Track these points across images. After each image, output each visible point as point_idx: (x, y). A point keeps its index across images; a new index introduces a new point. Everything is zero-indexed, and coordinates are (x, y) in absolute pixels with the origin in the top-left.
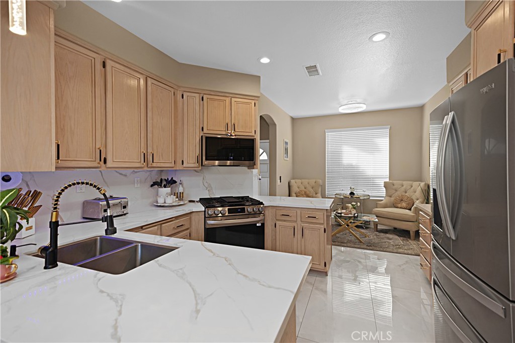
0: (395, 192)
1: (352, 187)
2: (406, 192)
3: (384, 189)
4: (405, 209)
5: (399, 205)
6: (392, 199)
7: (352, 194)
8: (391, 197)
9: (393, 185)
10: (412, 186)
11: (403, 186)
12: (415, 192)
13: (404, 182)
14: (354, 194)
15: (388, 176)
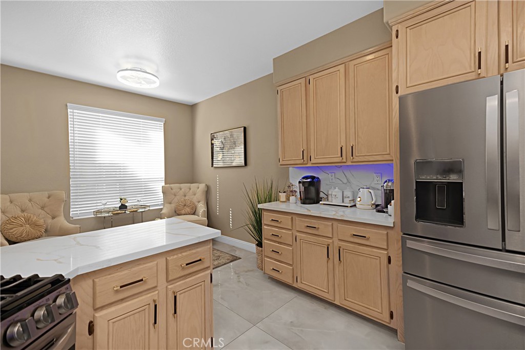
0: (174, 196)
1: (122, 197)
2: (185, 196)
3: (162, 195)
4: (189, 214)
5: (183, 212)
6: (173, 205)
7: (123, 207)
8: (170, 203)
9: (172, 189)
10: (190, 189)
11: (181, 189)
12: (195, 195)
13: (182, 185)
14: (126, 207)
15: (164, 179)
